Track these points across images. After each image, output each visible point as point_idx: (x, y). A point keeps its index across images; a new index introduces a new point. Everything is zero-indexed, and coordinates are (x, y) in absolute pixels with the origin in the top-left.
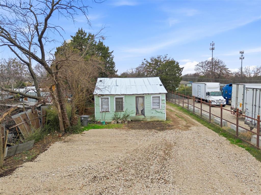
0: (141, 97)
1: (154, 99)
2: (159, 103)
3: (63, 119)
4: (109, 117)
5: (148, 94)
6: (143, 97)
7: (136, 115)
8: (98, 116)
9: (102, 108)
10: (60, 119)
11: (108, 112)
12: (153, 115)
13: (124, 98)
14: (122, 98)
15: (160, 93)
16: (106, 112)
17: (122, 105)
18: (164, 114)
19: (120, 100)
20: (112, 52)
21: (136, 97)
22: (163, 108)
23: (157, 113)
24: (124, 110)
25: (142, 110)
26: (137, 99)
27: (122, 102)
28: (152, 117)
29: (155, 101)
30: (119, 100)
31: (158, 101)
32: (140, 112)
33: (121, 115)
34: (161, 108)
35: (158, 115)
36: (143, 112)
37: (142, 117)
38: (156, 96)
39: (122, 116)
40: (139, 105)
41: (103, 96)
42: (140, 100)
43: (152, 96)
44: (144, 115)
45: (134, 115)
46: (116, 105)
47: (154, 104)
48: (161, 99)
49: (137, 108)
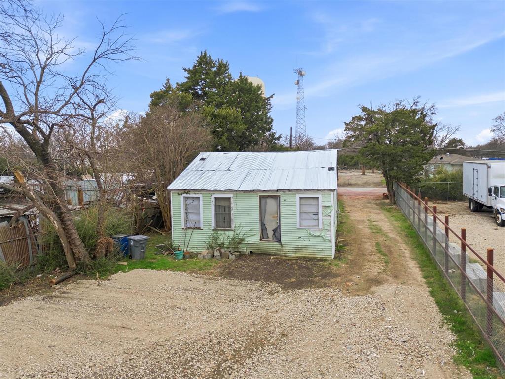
0: (272, 197)
1: (304, 202)
2: (317, 214)
4: (200, 242)
5: (289, 191)
6: (277, 198)
7: (261, 240)
8: (178, 235)
9: (186, 221)
11: (199, 229)
12: (299, 243)
13: (232, 200)
14: (229, 199)
15: (318, 190)
16: (196, 228)
17: (230, 214)
18: (330, 241)
20: (272, 97)
21: (261, 198)
22: (327, 227)
23: (312, 239)
24: (233, 227)
25: (274, 228)
26: (263, 201)
27: (229, 208)
28: (298, 248)
29: (305, 209)
30: (222, 203)
31: (313, 209)
32: (270, 234)
33: (225, 237)
34: (320, 227)
35: (314, 243)
36: (276, 234)
37: (274, 246)
38: (308, 197)
40: (268, 218)
41: (187, 194)
42: (271, 204)
43: (298, 196)
44: (279, 241)
45: (256, 240)
46: (216, 214)
47: (305, 216)
48: (321, 204)
49: (263, 225)
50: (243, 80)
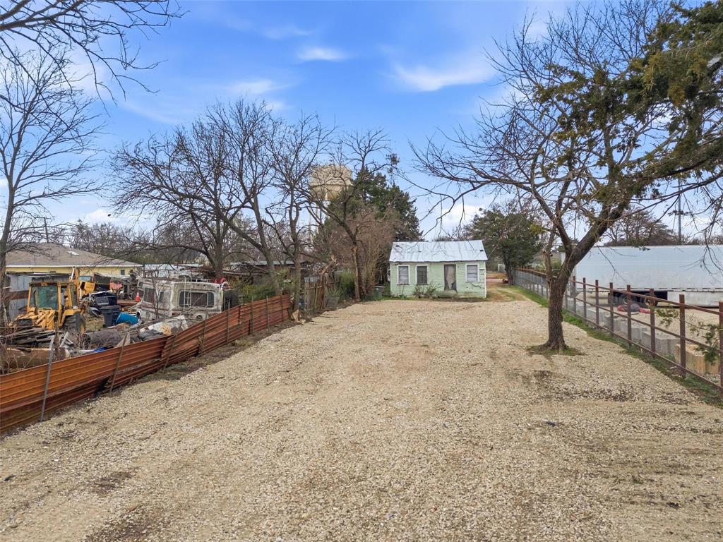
0: (451, 265)
1: (469, 268)
2: (476, 274)
3: (359, 284)
4: (409, 291)
5: (461, 261)
6: (454, 266)
7: (445, 289)
8: (394, 289)
9: (400, 280)
10: (356, 284)
11: (408, 284)
12: (467, 290)
13: (428, 267)
14: (426, 267)
15: (477, 261)
16: (405, 284)
17: (426, 276)
18: (484, 288)
19: (424, 270)
20: (415, 201)
21: (445, 265)
22: (482, 281)
23: (475, 288)
24: (428, 283)
25: (452, 282)
26: (446, 268)
27: (426, 272)
28: (466, 293)
29: (470, 271)
30: (421, 270)
31: (474, 271)
32: (450, 286)
33: (424, 289)
34: (479, 280)
35: (475, 289)
36: (454, 286)
37: (452, 292)
38: (472, 265)
39: (425, 291)
40: (448, 277)
41: (401, 264)
42: (451, 270)
43: (466, 264)
44: (455, 290)
45: (442, 290)
46: (418, 276)
47: (470, 275)
48: (478, 268)
49: (445, 280)
50: (396, 189)
